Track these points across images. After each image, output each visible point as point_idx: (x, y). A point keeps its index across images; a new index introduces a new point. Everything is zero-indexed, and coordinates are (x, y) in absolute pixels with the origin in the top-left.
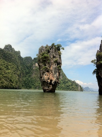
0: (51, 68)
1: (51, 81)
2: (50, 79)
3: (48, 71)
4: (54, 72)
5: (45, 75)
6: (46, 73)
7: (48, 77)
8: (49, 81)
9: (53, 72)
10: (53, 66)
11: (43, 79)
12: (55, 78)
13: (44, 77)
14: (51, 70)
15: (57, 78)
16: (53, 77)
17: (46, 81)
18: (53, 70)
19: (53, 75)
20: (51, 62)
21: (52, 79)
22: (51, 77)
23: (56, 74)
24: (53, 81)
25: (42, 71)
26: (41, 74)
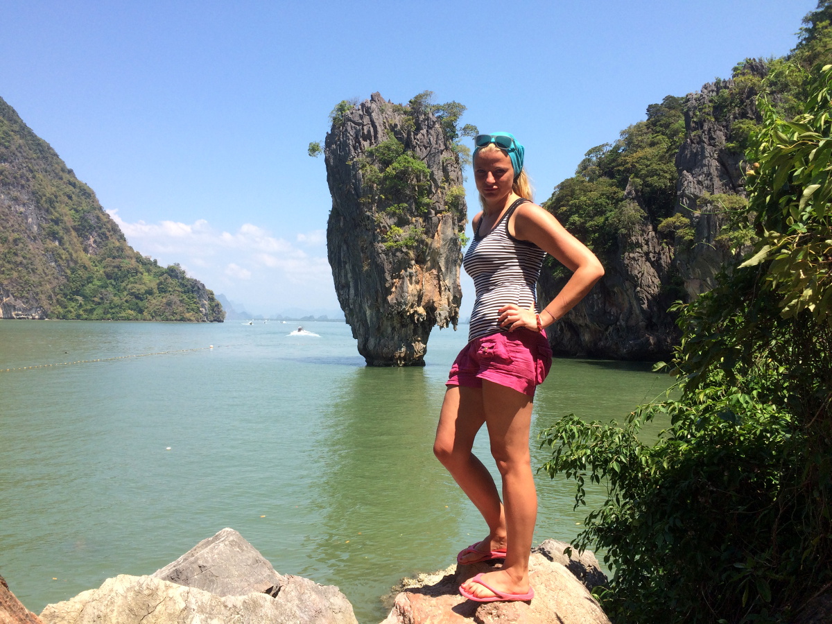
0: (437, 242)
1: (431, 308)
2: (425, 300)
3: (420, 261)
4: (447, 262)
5: (407, 280)
6: (415, 268)
7: (418, 287)
8: (421, 310)
9: (442, 264)
10: (443, 228)
11: (397, 299)
12: (448, 293)
13: (405, 289)
14: (435, 254)
15: (455, 297)
16: (438, 290)
17: (408, 314)
18: (442, 251)
19: (439, 280)
20: (438, 209)
21: (434, 302)
22: (429, 288)
23: (454, 273)
24: (441, 312)
25: (386, 255)
26: (387, 274)
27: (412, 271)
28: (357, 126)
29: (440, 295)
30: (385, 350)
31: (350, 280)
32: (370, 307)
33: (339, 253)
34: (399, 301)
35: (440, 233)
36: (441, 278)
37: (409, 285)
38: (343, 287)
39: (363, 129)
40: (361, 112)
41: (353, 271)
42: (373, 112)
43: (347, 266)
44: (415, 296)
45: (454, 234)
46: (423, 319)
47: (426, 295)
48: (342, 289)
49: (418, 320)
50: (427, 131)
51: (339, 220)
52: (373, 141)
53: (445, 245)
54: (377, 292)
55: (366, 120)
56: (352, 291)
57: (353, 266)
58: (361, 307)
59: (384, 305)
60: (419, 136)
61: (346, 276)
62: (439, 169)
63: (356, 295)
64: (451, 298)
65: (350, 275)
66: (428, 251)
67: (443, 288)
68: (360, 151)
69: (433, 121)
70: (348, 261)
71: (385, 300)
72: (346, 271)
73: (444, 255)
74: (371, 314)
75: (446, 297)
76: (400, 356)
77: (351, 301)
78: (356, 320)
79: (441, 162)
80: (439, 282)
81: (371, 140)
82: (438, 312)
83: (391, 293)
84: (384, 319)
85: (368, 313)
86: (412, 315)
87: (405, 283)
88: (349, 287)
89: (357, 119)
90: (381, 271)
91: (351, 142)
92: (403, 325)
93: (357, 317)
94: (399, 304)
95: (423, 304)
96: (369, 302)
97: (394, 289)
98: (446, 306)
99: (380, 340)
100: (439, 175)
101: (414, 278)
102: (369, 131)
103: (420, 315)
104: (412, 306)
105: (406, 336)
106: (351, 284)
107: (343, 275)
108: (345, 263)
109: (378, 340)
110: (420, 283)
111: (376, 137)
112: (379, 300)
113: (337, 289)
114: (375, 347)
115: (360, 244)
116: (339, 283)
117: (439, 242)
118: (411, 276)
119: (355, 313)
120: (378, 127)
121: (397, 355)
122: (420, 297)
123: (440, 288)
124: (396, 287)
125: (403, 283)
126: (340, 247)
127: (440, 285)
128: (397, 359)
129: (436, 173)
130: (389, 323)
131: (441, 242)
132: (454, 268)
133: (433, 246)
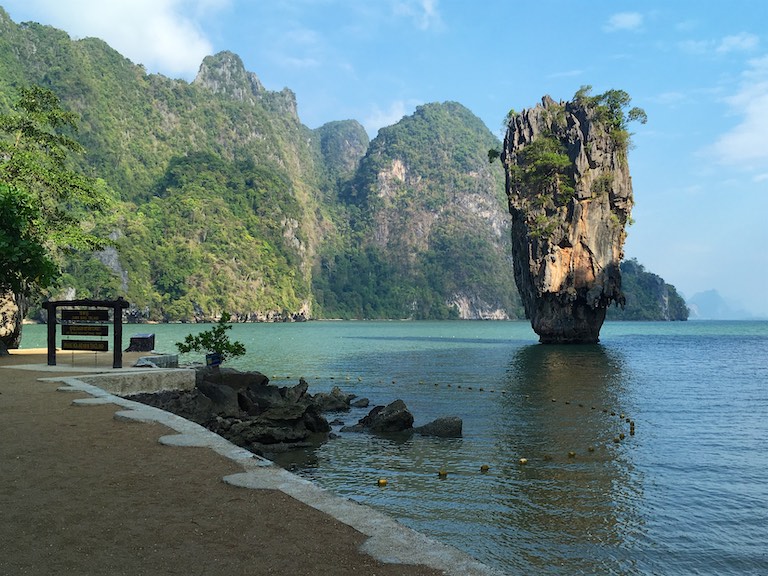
0: (582, 227)
1: (583, 289)
2: (576, 281)
3: (565, 244)
4: (599, 245)
5: (549, 264)
7: (565, 269)
8: (571, 290)
9: (592, 247)
10: (590, 213)
13: (547, 271)
14: (582, 238)
15: (611, 278)
16: (591, 271)
17: (558, 295)
18: (589, 235)
19: (592, 263)
20: (580, 196)
21: (587, 283)
22: (580, 270)
23: (609, 255)
24: (591, 292)
25: (531, 243)
26: (532, 260)
27: (556, 256)
29: (594, 276)
35: (584, 219)
36: (594, 261)
37: (552, 268)
44: (562, 278)
46: (573, 298)
47: (577, 277)
49: (569, 300)
52: (527, 142)
53: (593, 229)
64: (607, 279)
66: (571, 236)
67: (596, 270)
73: (594, 239)
75: (601, 278)
76: (558, 333)
86: (563, 296)
87: (547, 267)
93: (526, 299)
95: (574, 285)
97: (537, 273)
98: (600, 286)
100: (582, 164)
101: (557, 263)
102: (523, 135)
103: (570, 295)
104: (561, 288)
110: (567, 266)
111: (530, 139)
118: (553, 260)
120: (533, 129)
122: (570, 280)
125: (545, 267)
127: (593, 267)
131: (587, 227)
132: (609, 250)
133: (577, 231)
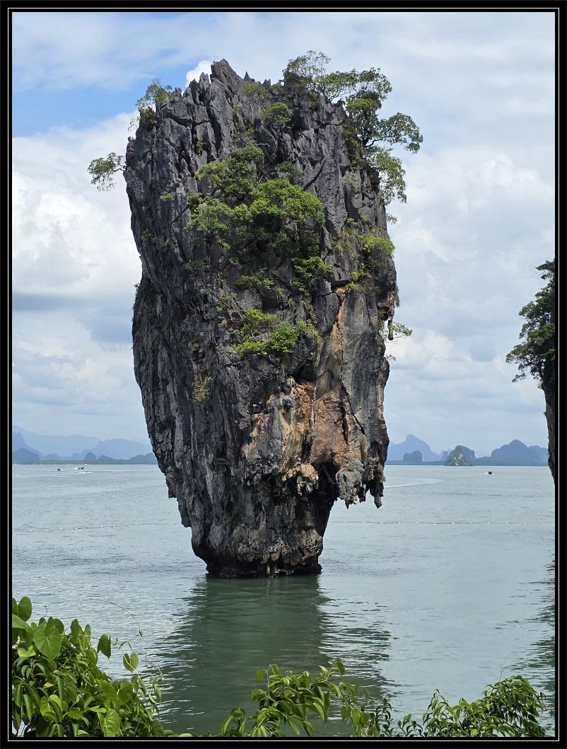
0: (338, 343)
1: (327, 467)
2: (316, 450)
3: (304, 374)
4: (357, 378)
5: (279, 414)
6: (297, 391)
7: (302, 427)
8: (308, 470)
9: (348, 382)
10: (349, 314)
11: (260, 451)
12: (360, 436)
13: (276, 432)
14: (334, 363)
15: (374, 444)
16: (340, 431)
17: (284, 479)
18: (346, 357)
19: (343, 412)
20: (337, 279)
21: (333, 455)
22: (323, 429)
23: (371, 397)
24: (348, 474)
25: (239, 367)
26: (241, 405)
27: (290, 397)
28: (183, 127)
29: (346, 439)
30: (242, 548)
31: (175, 414)
32: (212, 467)
33: (155, 362)
34: (266, 456)
35: (341, 324)
36: (347, 409)
37: (284, 423)
38: (163, 428)
39: (194, 132)
40: (190, 101)
41: (180, 396)
42: (213, 98)
43: (169, 388)
44: (296, 443)
45: (371, 324)
46: (313, 487)
47: (319, 442)
48: (160, 432)
49: (303, 489)
50: (316, 131)
51: (153, 302)
52: (213, 153)
53: (352, 346)
54: (224, 437)
55: (201, 114)
56: (179, 436)
57: (179, 388)
58: (194, 465)
59: (237, 464)
60: (301, 142)
61: (167, 406)
62: (337, 204)
63: (187, 442)
64: (367, 446)
65: (174, 405)
66: (318, 358)
67: (350, 428)
68: (188, 173)
69: (327, 113)
70: (170, 379)
71: (239, 455)
72: (167, 396)
73: (352, 365)
74: (215, 481)
75: (358, 444)
76: (270, 560)
77: (177, 454)
78: (187, 491)
79: (341, 189)
80: (344, 416)
81: (209, 152)
82: (341, 472)
83: (250, 440)
84: (240, 488)
85: (209, 476)
86: (292, 482)
87: (276, 422)
88: (173, 427)
89: (182, 113)
90: (232, 399)
91: (172, 157)
92: (276, 500)
93: (189, 485)
94: (265, 460)
95: (312, 458)
96: (211, 456)
97: (254, 433)
98: (358, 461)
99: (232, 530)
100: (338, 215)
101: (293, 411)
102: (205, 137)
103: (307, 479)
104: (291, 463)
105: (282, 521)
106: (178, 423)
107: (162, 405)
108: (166, 382)
109: (228, 529)
110: (307, 419)
111: (218, 146)
112: (228, 453)
113: (152, 432)
114: (223, 542)
115: (193, 347)
116: (155, 421)
117: (340, 342)
118: (287, 407)
119: (184, 476)
120: (223, 127)
121: (266, 557)
122: (307, 447)
123: (345, 427)
124: (259, 429)
125: (272, 420)
126: (155, 352)
127: (345, 421)
128: (265, 565)
129: (331, 211)
130: (249, 496)
131: (345, 341)
132: (371, 389)
133: (328, 349)
